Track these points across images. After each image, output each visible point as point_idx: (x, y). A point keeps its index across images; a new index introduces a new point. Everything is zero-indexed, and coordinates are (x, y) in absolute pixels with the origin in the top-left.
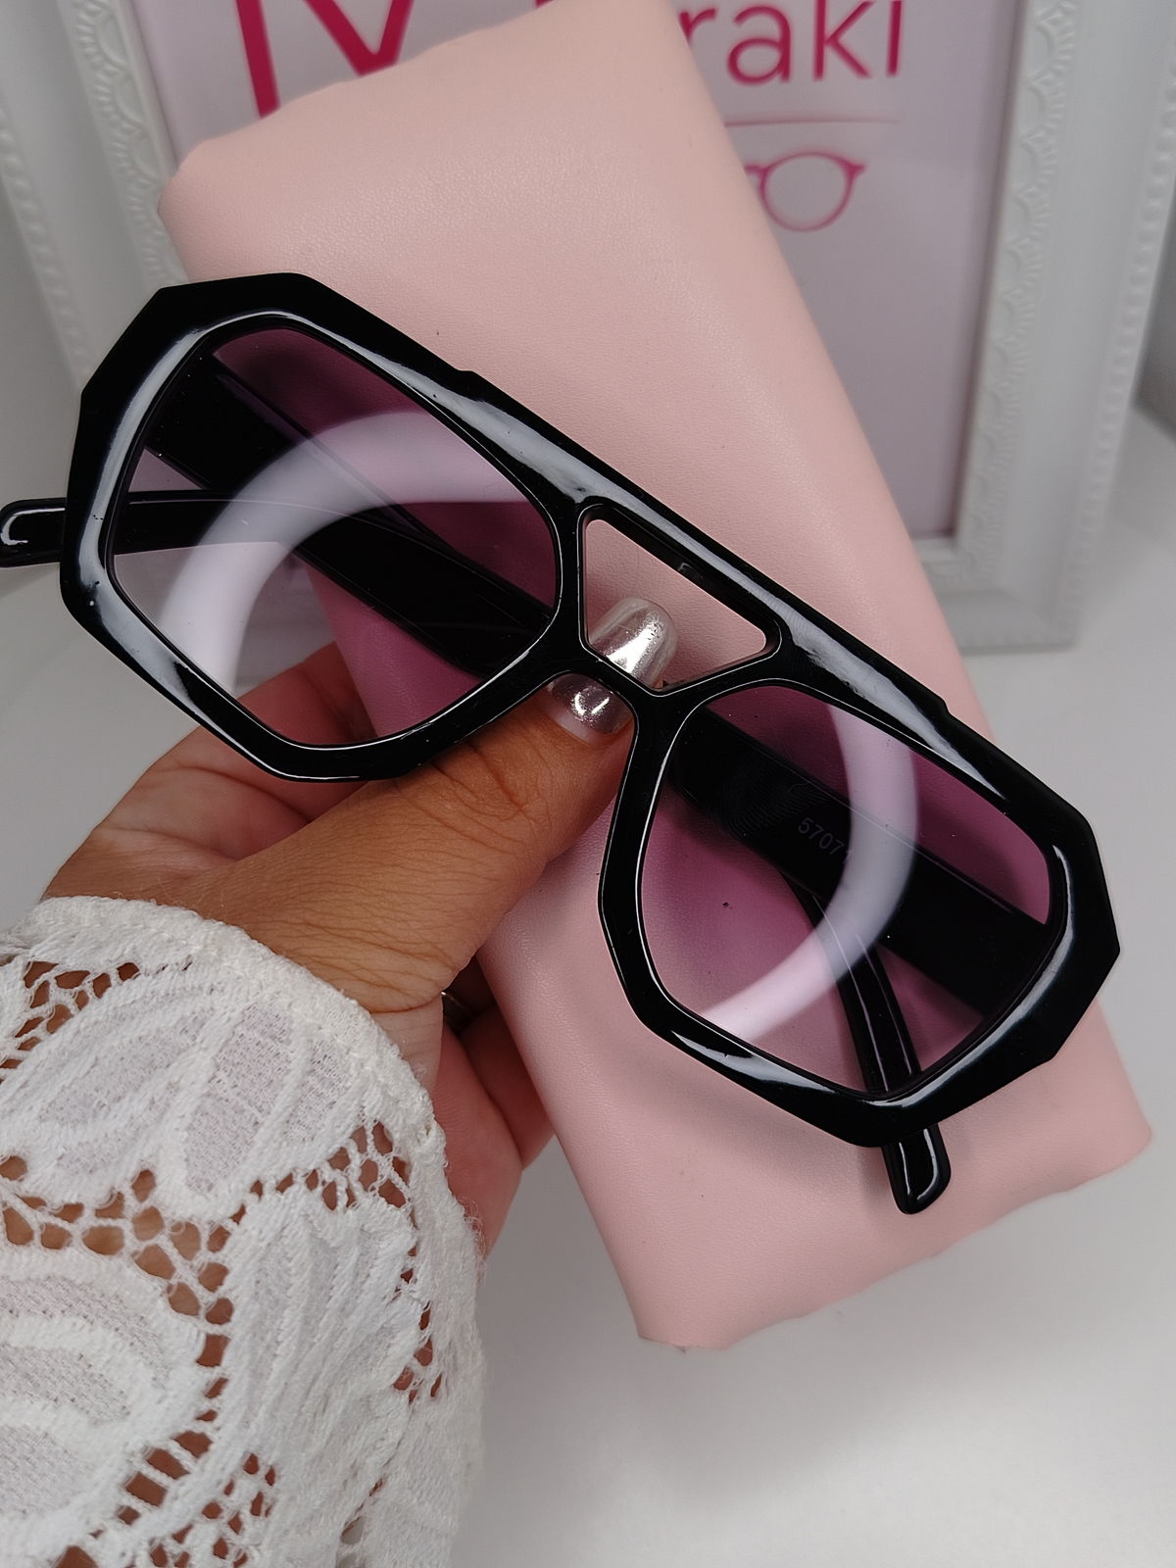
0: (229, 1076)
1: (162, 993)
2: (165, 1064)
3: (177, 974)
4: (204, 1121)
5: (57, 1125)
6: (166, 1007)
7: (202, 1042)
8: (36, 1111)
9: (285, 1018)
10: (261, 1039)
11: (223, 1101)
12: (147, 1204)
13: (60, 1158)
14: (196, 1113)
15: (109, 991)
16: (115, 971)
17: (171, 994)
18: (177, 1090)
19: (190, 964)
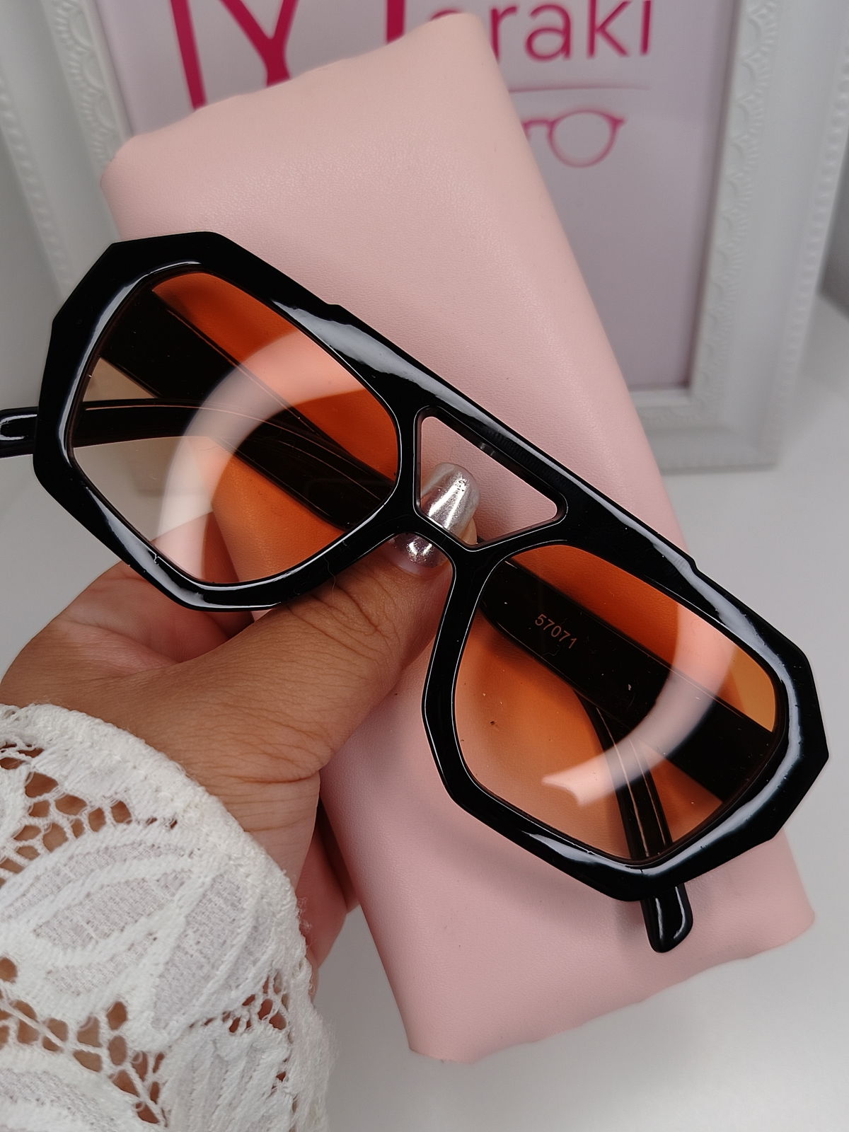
0: (194, 932)
1: (149, 844)
2: (148, 912)
3: (164, 831)
4: (173, 970)
5: (50, 944)
6: (153, 859)
7: (179, 900)
8: (33, 925)
9: (242, 888)
10: (223, 906)
11: (189, 956)
12: (116, 1033)
13: (49, 972)
14: (167, 963)
15: (104, 829)
16: (110, 809)
17: (156, 846)
18: (155, 939)
19: (176, 823)
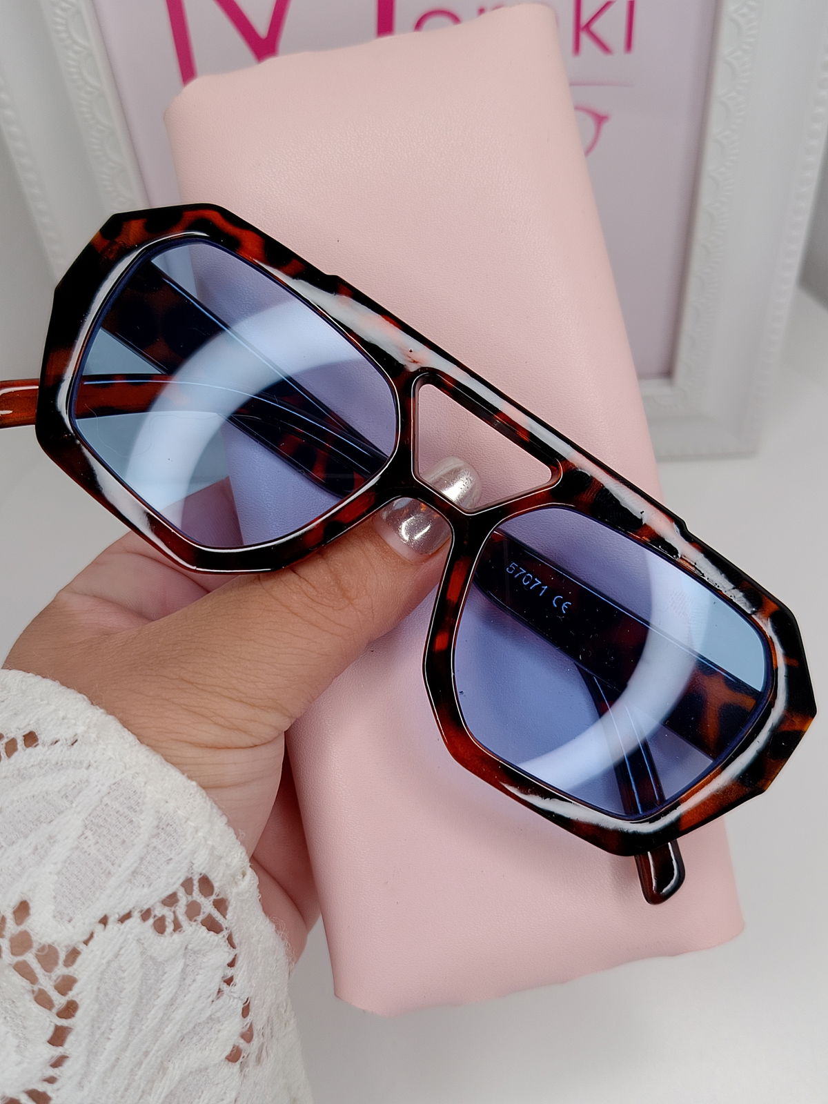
0: (93, 834)
1: (53, 762)
2: (48, 820)
3: (66, 748)
4: (71, 867)
6: (55, 774)
7: (77, 806)
9: (141, 793)
10: (120, 809)
11: (86, 855)
12: (22, 928)
14: (65, 862)
15: (16, 754)
16: (22, 738)
17: (60, 764)
18: (54, 842)
19: (76, 741)
